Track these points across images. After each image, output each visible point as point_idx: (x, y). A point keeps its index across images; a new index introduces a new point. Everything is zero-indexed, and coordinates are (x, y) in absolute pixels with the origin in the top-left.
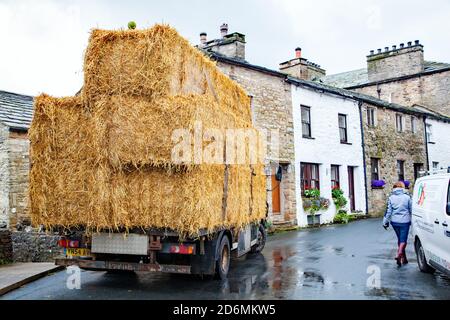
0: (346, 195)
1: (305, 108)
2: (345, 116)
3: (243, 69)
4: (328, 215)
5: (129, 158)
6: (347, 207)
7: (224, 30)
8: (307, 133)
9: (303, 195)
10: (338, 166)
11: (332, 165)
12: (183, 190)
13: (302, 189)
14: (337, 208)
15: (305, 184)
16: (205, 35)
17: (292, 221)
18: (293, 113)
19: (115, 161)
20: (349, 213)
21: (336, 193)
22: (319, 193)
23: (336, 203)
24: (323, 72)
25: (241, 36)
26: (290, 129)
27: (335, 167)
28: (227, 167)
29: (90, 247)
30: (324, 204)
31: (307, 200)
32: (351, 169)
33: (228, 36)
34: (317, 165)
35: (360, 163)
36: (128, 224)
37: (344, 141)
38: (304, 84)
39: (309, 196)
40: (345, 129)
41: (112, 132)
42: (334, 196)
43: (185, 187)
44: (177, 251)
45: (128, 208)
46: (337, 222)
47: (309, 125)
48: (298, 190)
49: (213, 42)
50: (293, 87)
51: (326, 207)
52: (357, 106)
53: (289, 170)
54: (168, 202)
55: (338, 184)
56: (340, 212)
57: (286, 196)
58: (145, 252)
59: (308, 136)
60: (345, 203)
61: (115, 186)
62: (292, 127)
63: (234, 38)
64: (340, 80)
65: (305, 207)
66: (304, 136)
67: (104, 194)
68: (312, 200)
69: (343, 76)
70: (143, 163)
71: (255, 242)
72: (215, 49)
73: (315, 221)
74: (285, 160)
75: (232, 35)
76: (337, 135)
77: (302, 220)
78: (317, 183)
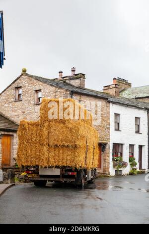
0: (137, 161)
1: (117, 115)
2: (139, 118)
3: (86, 97)
4: (126, 170)
5: (56, 143)
6: (137, 166)
7: (73, 71)
8: (117, 128)
9: (113, 160)
10: (133, 145)
11: (130, 145)
12: (75, 153)
13: (113, 156)
14: (131, 167)
15: (115, 154)
16: (62, 72)
17: (107, 172)
18: (110, 118)
19: (51, 144)
20: (138, 170)
21: (131, 159)
22: (121, 159)
23: (131, 165)
24: (130, 85)
25: (83, 75)
26: (108, 126)
27: (132, 146)
28: (87, 146)
29: (38, 173)
30: (124, 165)
31: (116, 162)
32: (141, 147)
33: (76, 75)
34: (122, 145)
35: (146, 144)
36: (54, 165)
37: (138, 132)
38: (117, 103)
39: (116, 161)
40: (139, 126)
41: (50, 134)
42: (130, 161)
43: (76, 152)
44: (70, 174)
45: (54, 159)
46: (131, 174)
47: (119, 124)
48: (111, 157)
49: (67, 77)
50: (111, 104)
51: (126, 166)
52: (146, 113)
53: (107, 147)
54: (69, 158)
55: (133, 154)
56: (133, 169)
57: (105, 160)
58: (59, 174)
59: (118, 129)
60: (136, 164)
61: (50, 152)
62: (110, 125)
63: (79, 76)
64: (140, 91)
65: (114, 166)
66: (116, 130)
67: (46, 155)
68: (118, 162)
69: (142, 89)
70: (61, 145)
71: (92, 177)
72: (68, 81)
73: (119, 173)
74: (105, 142)
75: (78, 74)
76: (134, 129)
77: (112, 172)
78: (121, 154)
